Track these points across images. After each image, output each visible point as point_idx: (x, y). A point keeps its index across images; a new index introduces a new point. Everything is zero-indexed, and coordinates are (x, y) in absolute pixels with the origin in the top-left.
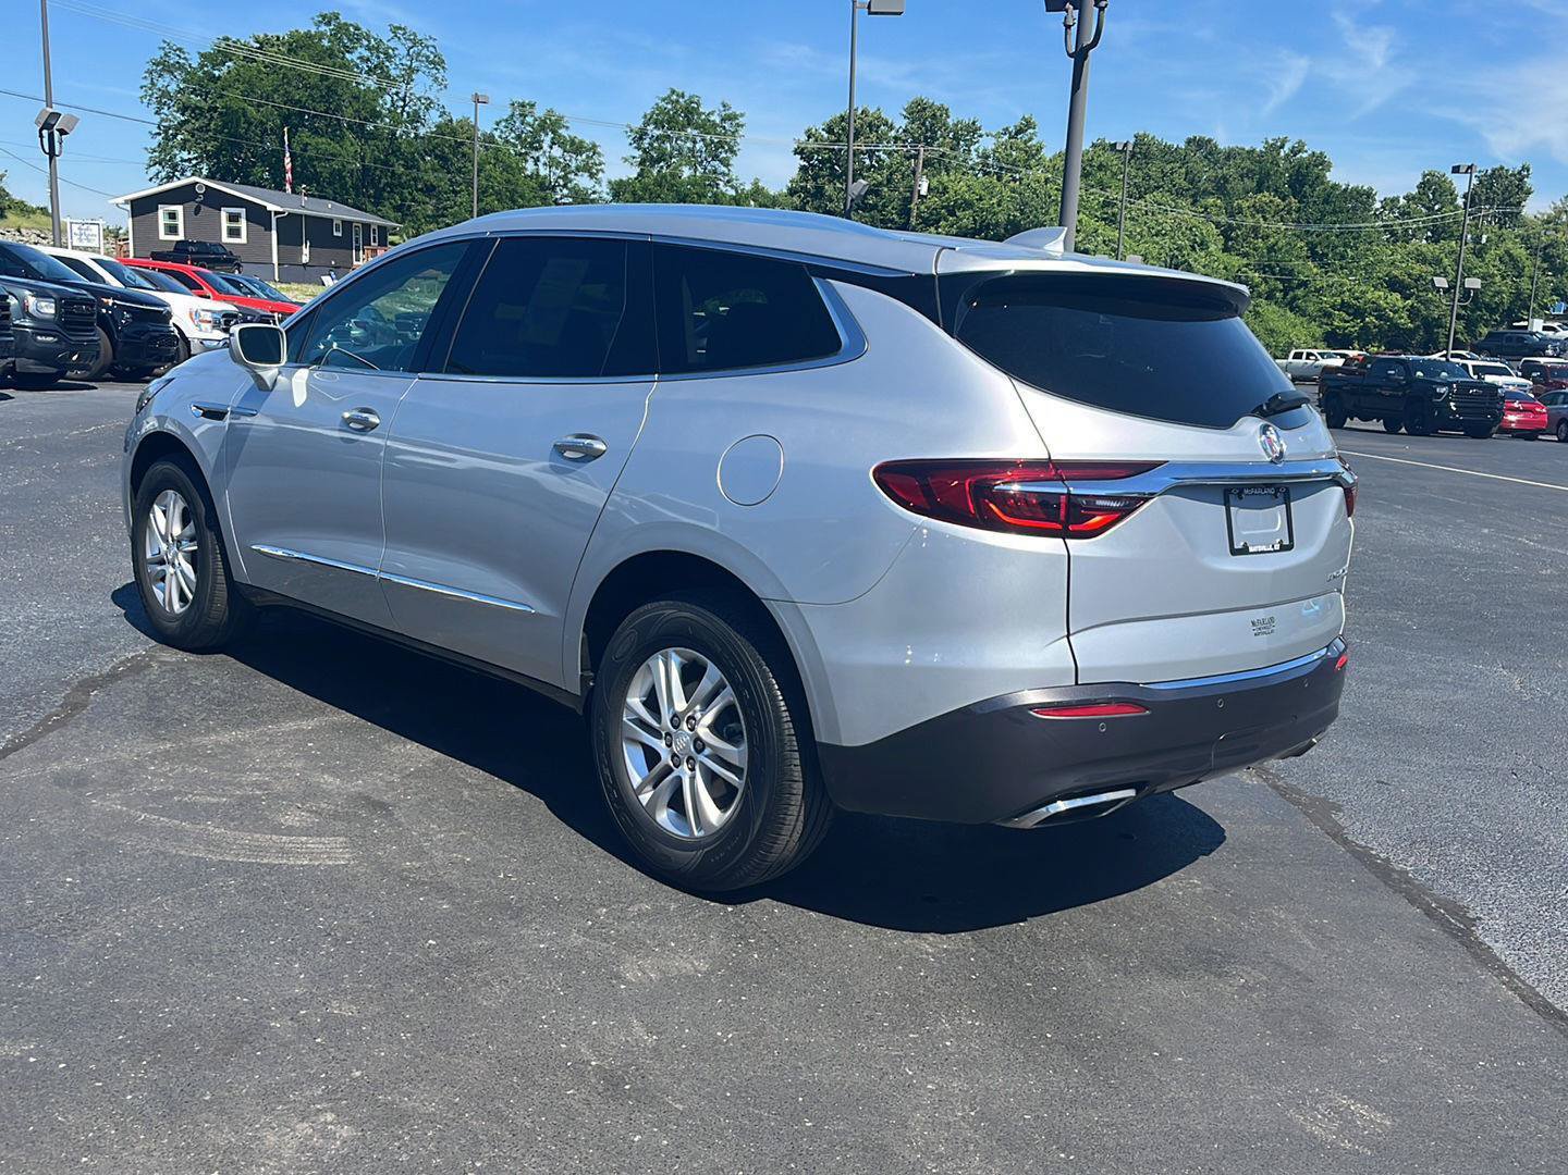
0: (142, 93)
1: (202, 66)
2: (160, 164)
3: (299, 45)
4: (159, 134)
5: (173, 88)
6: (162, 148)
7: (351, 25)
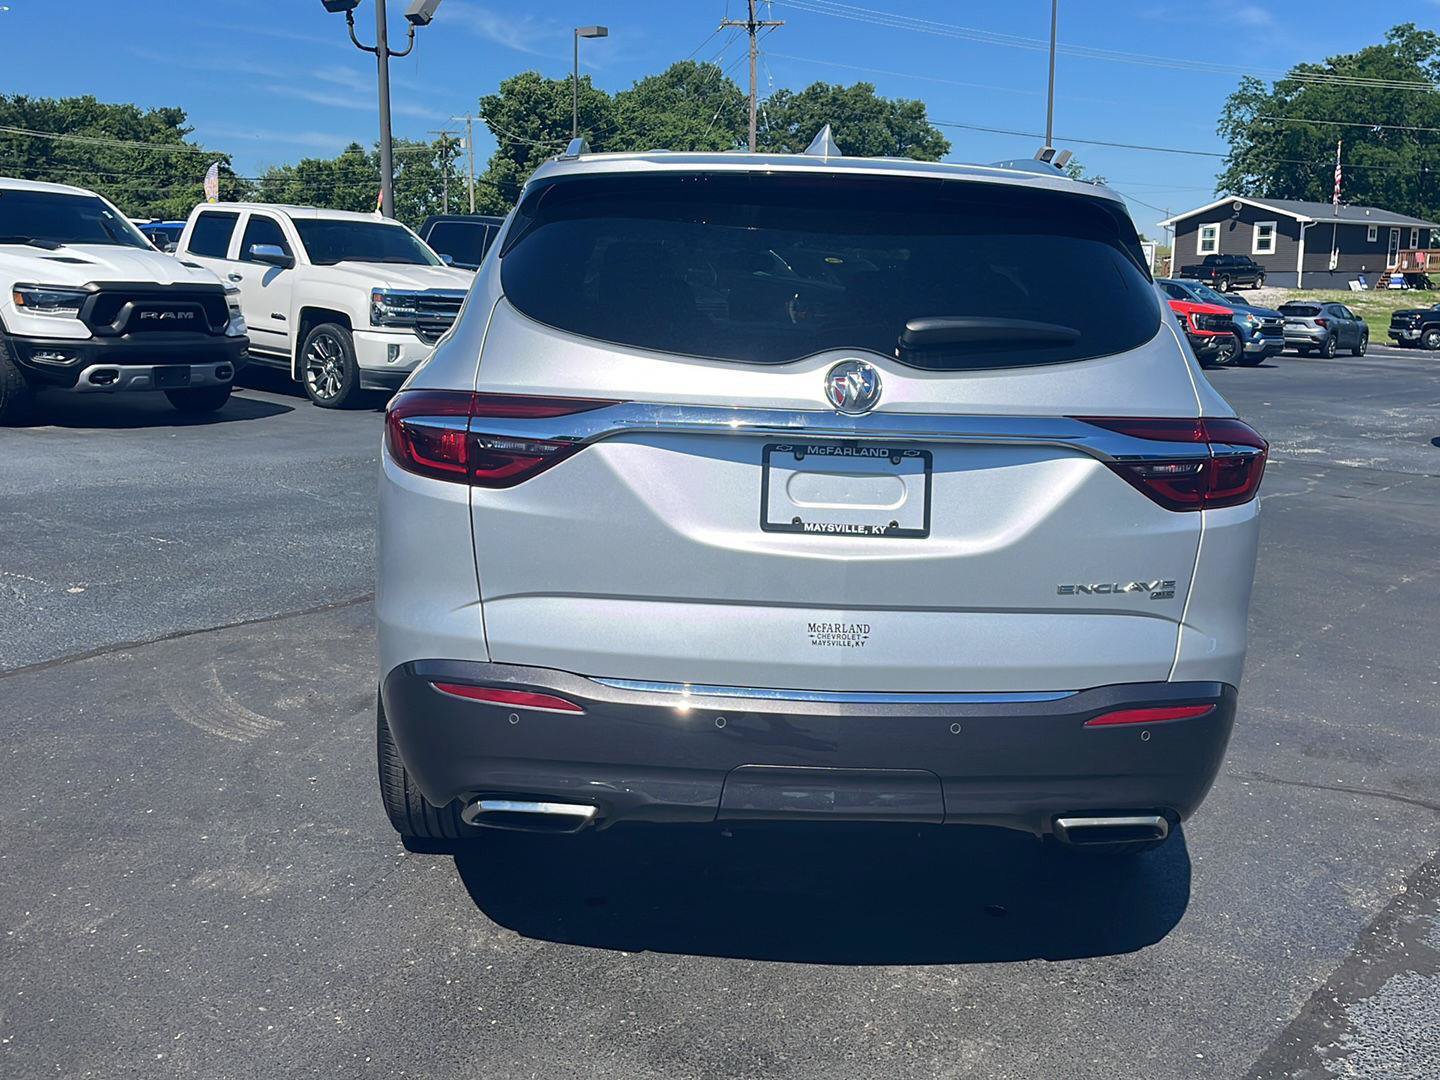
0: (1219, 126)
1: (1276, 94)
2: (1228, 188)
3: (1370, 61)
4: (1230, 161)
5: (1247, 118)
6: (1231, 173)
7: (1425, 33)
